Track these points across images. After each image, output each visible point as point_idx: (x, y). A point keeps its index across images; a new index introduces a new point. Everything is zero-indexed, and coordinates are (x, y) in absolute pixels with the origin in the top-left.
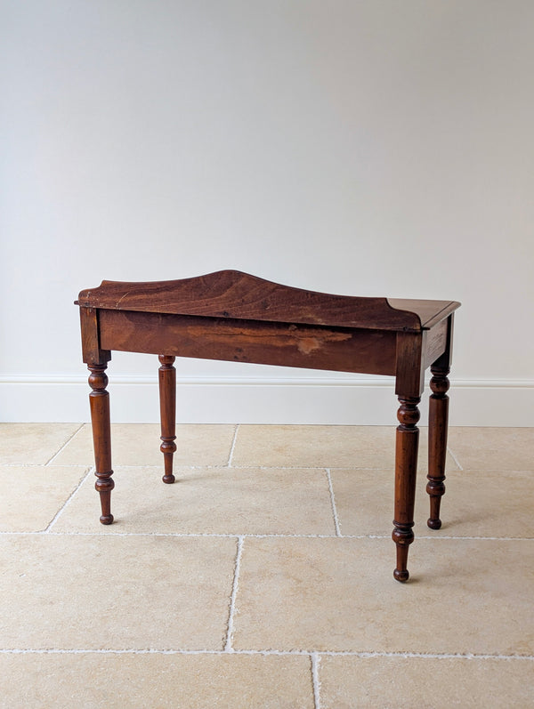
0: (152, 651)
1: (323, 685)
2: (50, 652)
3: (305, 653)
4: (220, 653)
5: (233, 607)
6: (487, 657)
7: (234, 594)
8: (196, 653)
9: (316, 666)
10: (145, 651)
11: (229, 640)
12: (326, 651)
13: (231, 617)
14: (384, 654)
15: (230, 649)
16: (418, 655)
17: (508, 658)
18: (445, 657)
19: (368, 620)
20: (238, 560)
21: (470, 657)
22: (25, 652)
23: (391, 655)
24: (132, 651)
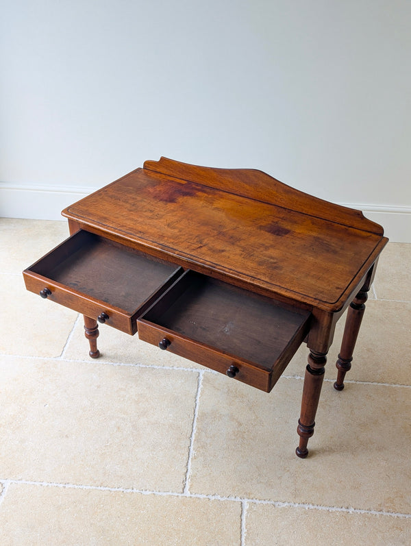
0: (135, 490)
1: (248, 533)
2: (66, 486)
3: (238, 499)
4: (180, 495)
5: (192, 448)
6: (363, 512)
7: (193, 435)
8: (165, 494)
9: (245, 513)
10: (130, 490)
11: (187, 482)
12: (252, 499)
13: (190, 459)
14: (292, 504)
15: (187, 493)
16: (316, 507)
17: (378, 513)
18: (334, 510)
19: (285, 469)
20: (198, 398)
21: (351, 510)
22: (50, 485)
23: (297, 505)
24: (121, 489)
